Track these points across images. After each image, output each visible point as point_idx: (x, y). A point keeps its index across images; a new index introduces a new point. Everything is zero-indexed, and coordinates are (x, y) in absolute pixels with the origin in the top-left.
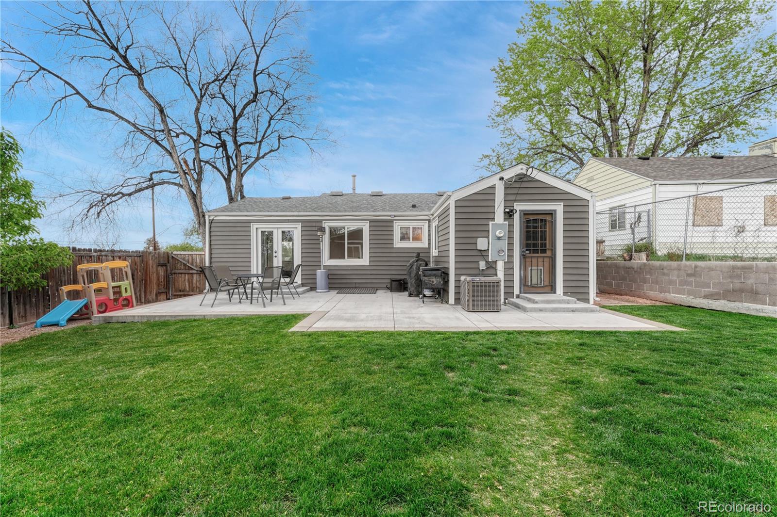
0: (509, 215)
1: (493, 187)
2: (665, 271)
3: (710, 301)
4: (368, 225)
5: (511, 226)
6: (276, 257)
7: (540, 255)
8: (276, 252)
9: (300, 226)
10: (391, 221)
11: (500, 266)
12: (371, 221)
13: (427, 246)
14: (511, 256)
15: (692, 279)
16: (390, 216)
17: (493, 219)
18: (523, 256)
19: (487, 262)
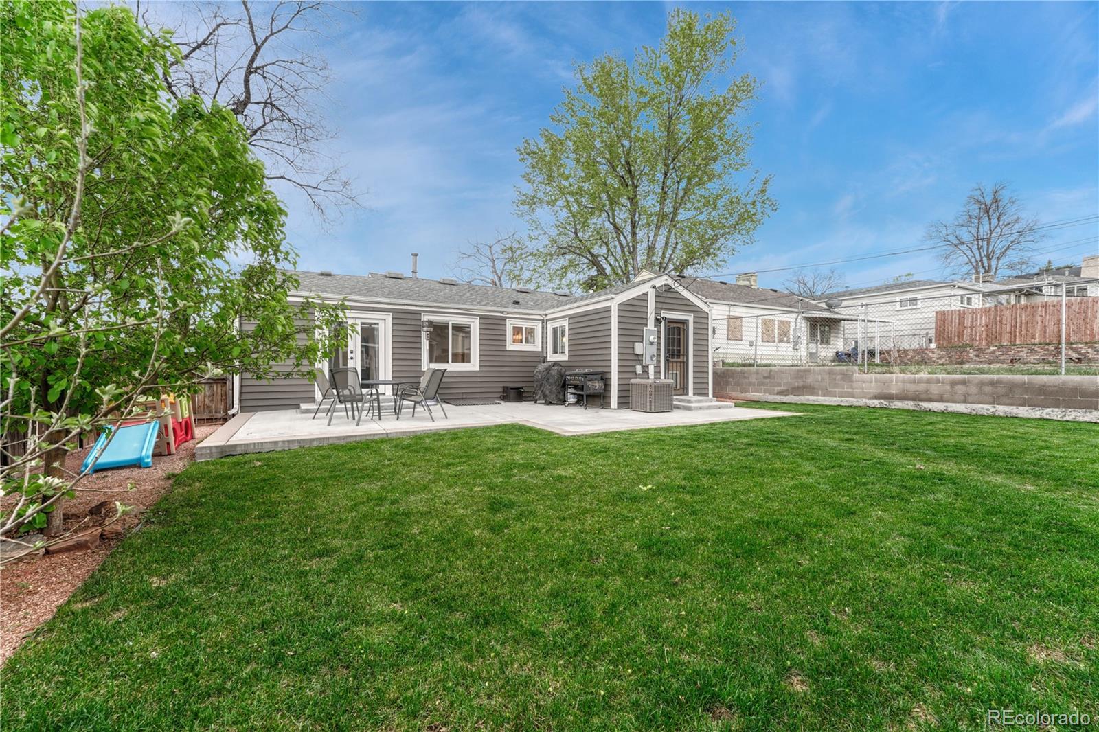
0: (658, 321)
1: (646, 294)
2: (746, 375)
3: (782, 397)
4: (477, 321)
5: (659, 332)
6: (352, 358)
7: (676, 360)
8: (352, 352)
9: (391, 317)
10: (504, 319)
11: (651, 370)
12: (482, 317)
13: (540, 350)
14: (658, 361)
15: (768, 380)
16: (502, 312)
17: (646, 325)
18: (667, 360)
19: (643, 366)
